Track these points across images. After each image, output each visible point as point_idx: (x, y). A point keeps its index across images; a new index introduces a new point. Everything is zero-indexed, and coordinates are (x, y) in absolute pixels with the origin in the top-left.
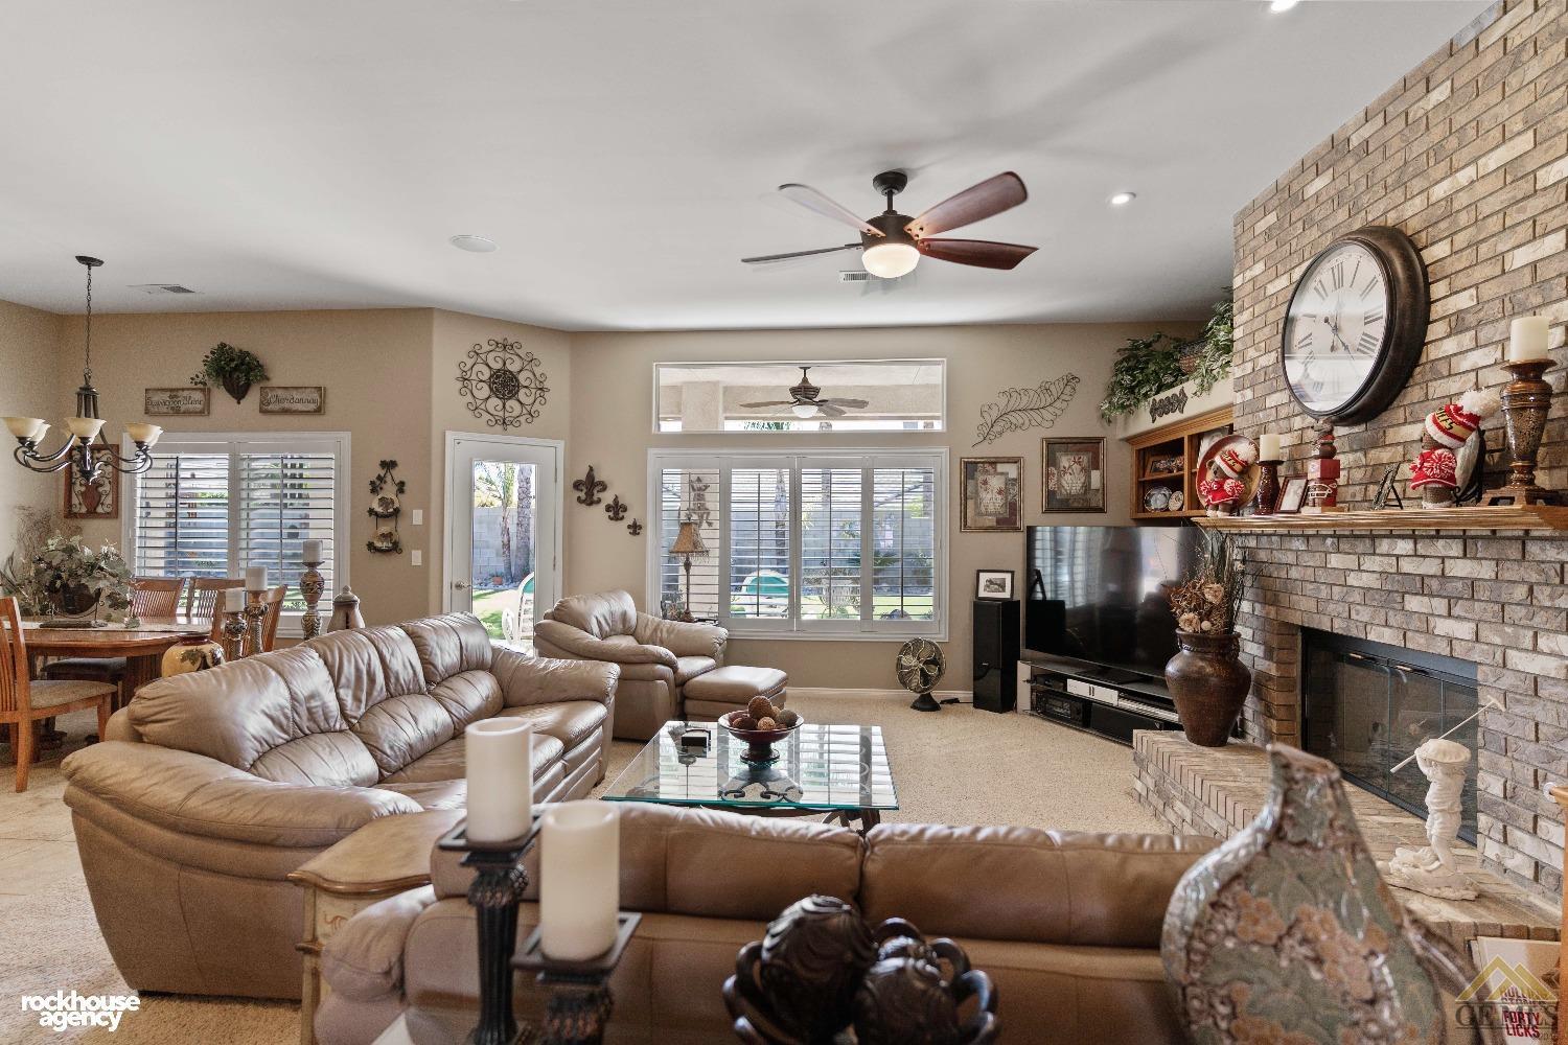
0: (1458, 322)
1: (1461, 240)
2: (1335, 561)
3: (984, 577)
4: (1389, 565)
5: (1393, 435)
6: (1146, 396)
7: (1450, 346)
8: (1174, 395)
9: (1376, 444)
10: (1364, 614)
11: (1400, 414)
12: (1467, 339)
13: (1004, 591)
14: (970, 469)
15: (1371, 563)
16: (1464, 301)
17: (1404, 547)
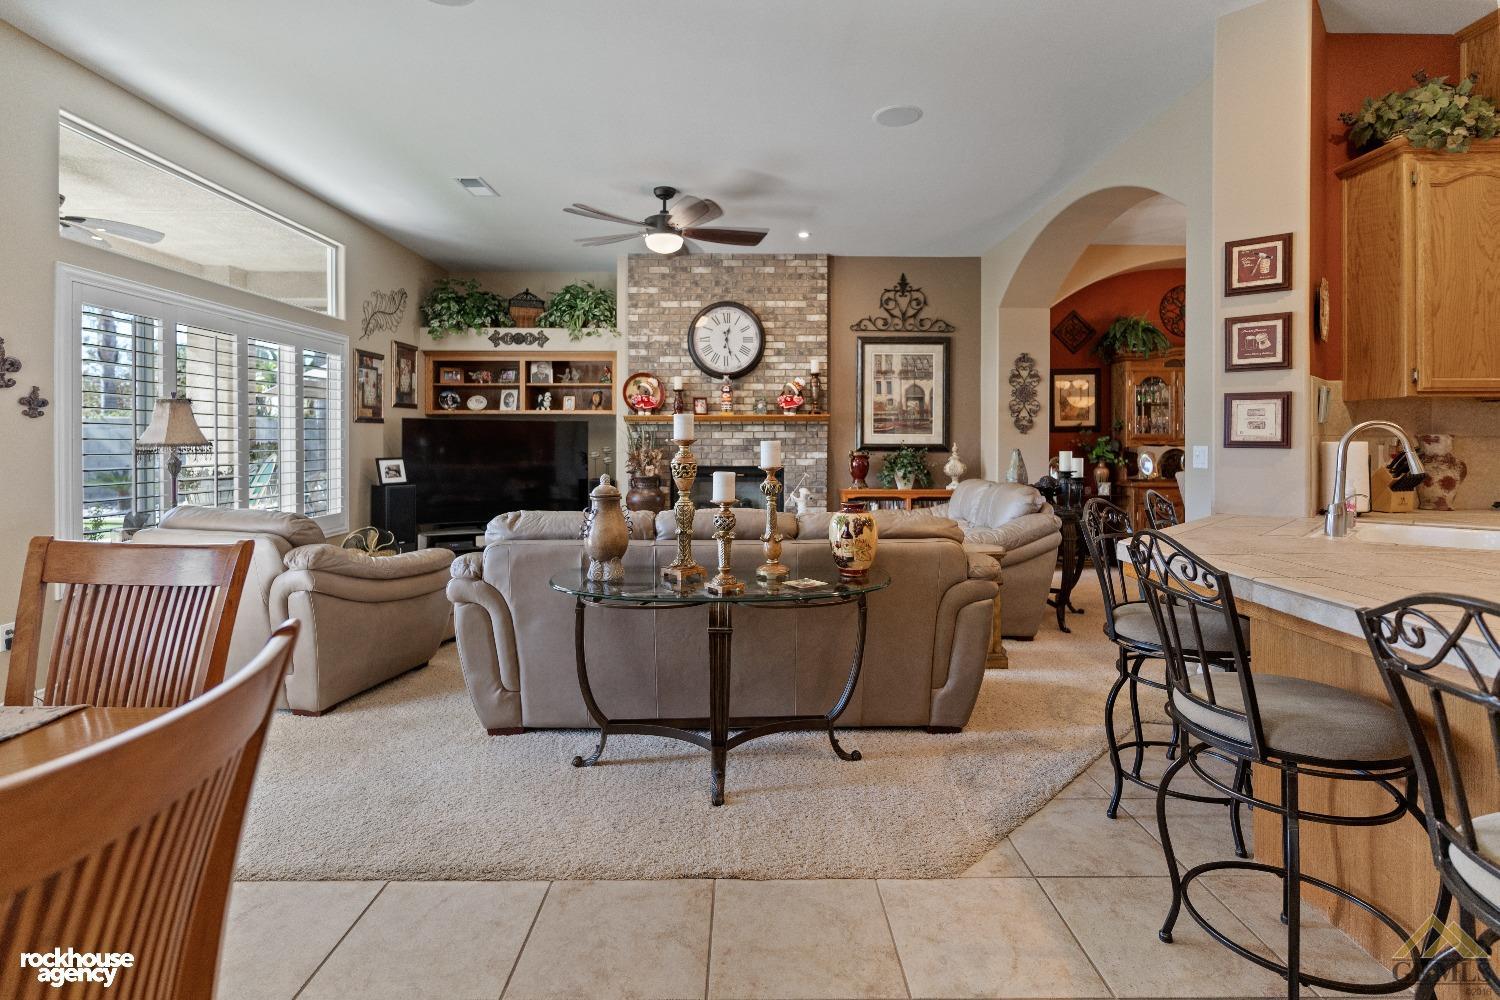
0: (778, 353)
1: (779, 324)
2: (717, 435)
3: (384, 464)
4: (750, 436)
5: (746, 386)
6: (483, 325)
7: (774, 359)
8: (531, 335)
9: (737, 388)
10: (732, 456)
11: (751, 379)
12: (782, 358)
13: (400, 476)
14: (365, 358)
15: (737, 435)
16: (780, 345)
17: (756, 428)
